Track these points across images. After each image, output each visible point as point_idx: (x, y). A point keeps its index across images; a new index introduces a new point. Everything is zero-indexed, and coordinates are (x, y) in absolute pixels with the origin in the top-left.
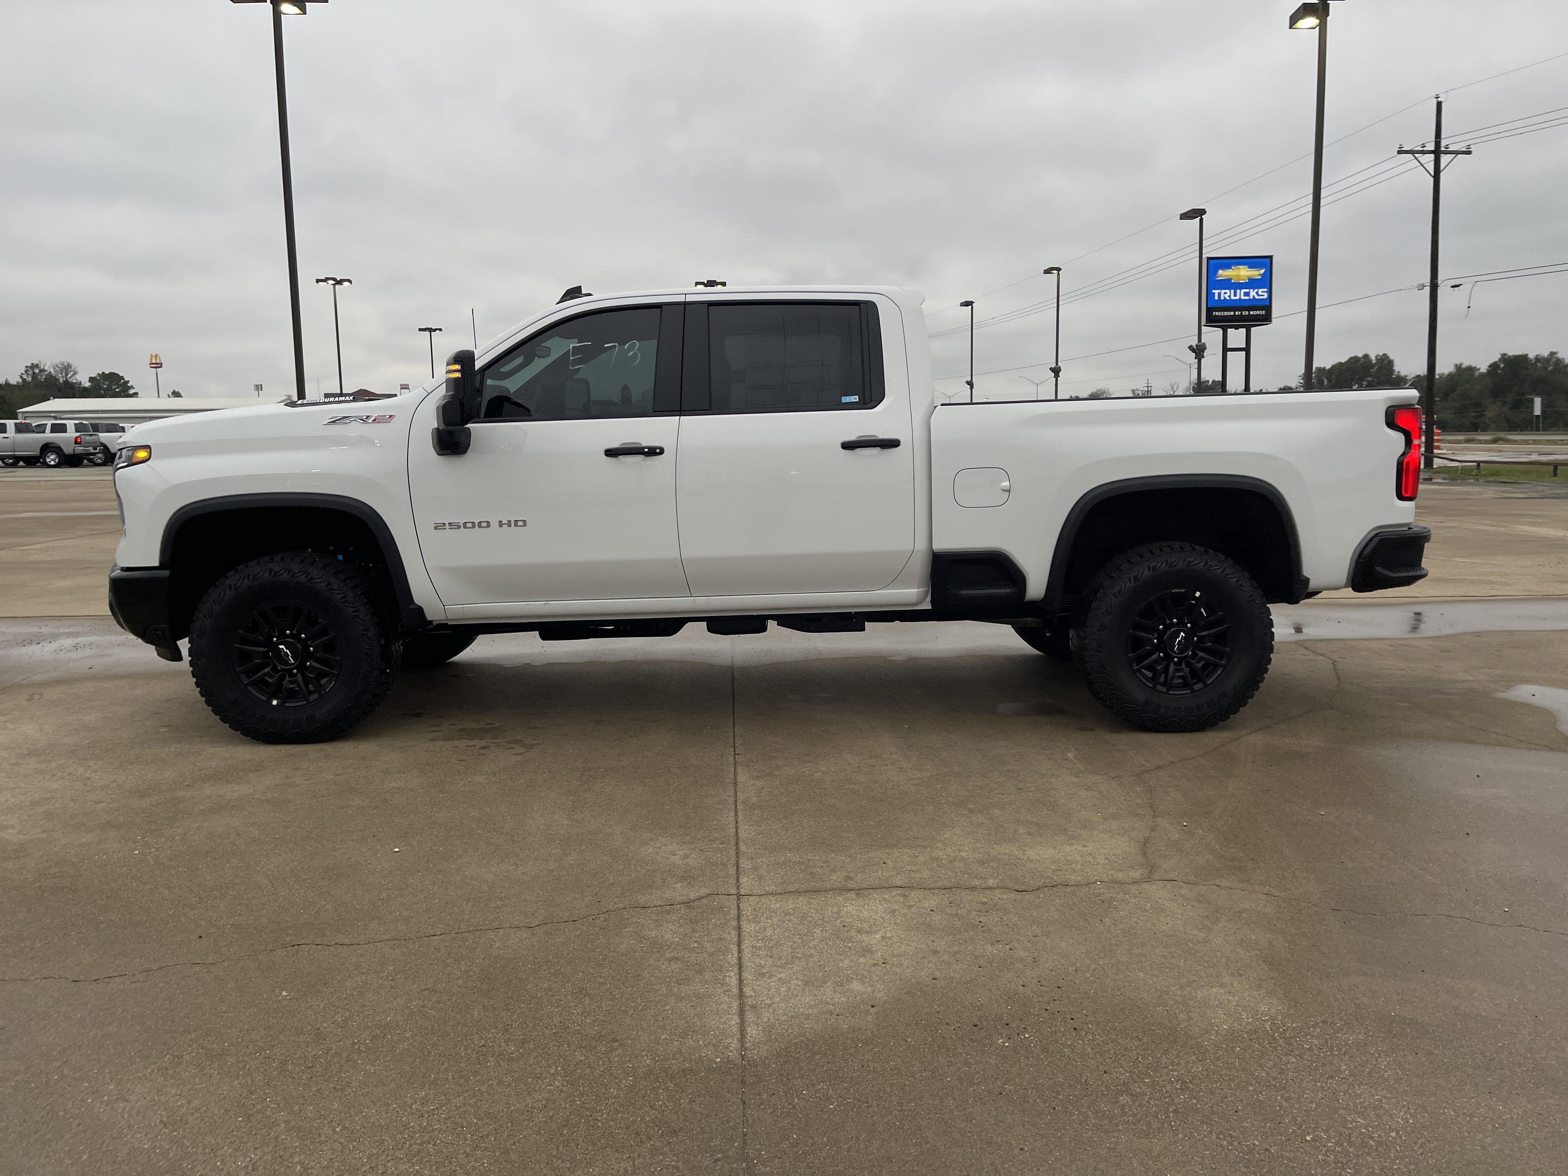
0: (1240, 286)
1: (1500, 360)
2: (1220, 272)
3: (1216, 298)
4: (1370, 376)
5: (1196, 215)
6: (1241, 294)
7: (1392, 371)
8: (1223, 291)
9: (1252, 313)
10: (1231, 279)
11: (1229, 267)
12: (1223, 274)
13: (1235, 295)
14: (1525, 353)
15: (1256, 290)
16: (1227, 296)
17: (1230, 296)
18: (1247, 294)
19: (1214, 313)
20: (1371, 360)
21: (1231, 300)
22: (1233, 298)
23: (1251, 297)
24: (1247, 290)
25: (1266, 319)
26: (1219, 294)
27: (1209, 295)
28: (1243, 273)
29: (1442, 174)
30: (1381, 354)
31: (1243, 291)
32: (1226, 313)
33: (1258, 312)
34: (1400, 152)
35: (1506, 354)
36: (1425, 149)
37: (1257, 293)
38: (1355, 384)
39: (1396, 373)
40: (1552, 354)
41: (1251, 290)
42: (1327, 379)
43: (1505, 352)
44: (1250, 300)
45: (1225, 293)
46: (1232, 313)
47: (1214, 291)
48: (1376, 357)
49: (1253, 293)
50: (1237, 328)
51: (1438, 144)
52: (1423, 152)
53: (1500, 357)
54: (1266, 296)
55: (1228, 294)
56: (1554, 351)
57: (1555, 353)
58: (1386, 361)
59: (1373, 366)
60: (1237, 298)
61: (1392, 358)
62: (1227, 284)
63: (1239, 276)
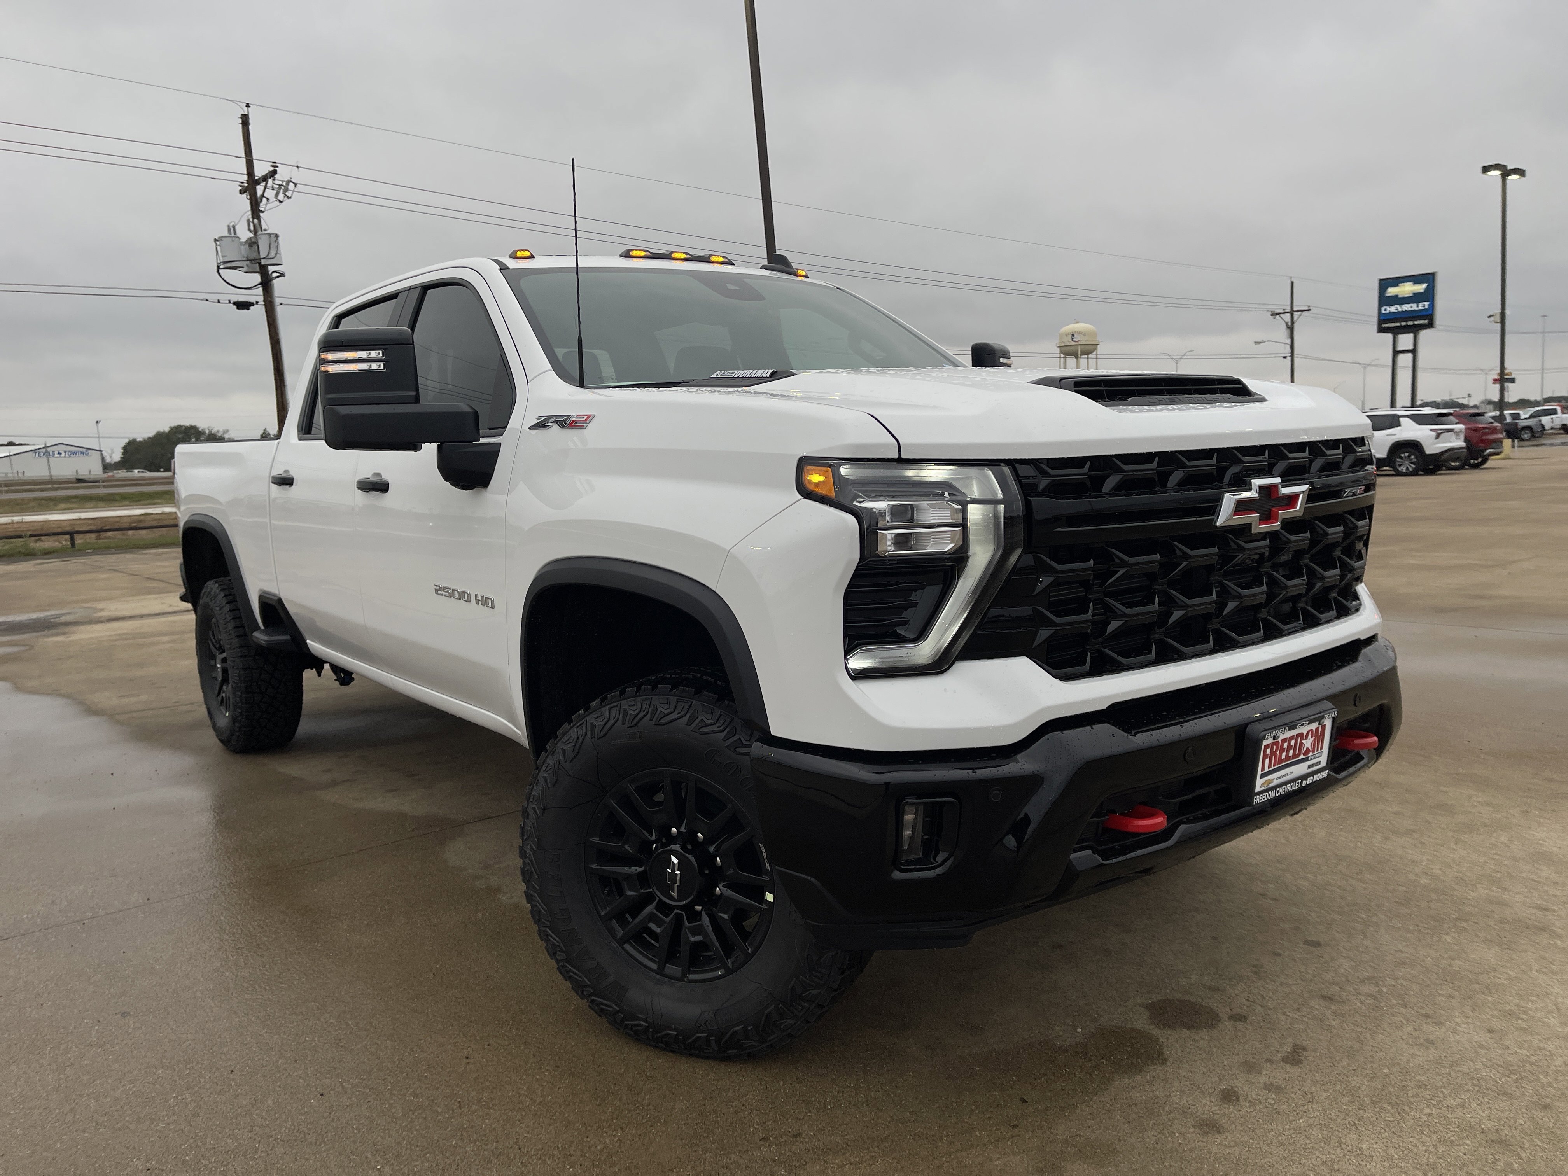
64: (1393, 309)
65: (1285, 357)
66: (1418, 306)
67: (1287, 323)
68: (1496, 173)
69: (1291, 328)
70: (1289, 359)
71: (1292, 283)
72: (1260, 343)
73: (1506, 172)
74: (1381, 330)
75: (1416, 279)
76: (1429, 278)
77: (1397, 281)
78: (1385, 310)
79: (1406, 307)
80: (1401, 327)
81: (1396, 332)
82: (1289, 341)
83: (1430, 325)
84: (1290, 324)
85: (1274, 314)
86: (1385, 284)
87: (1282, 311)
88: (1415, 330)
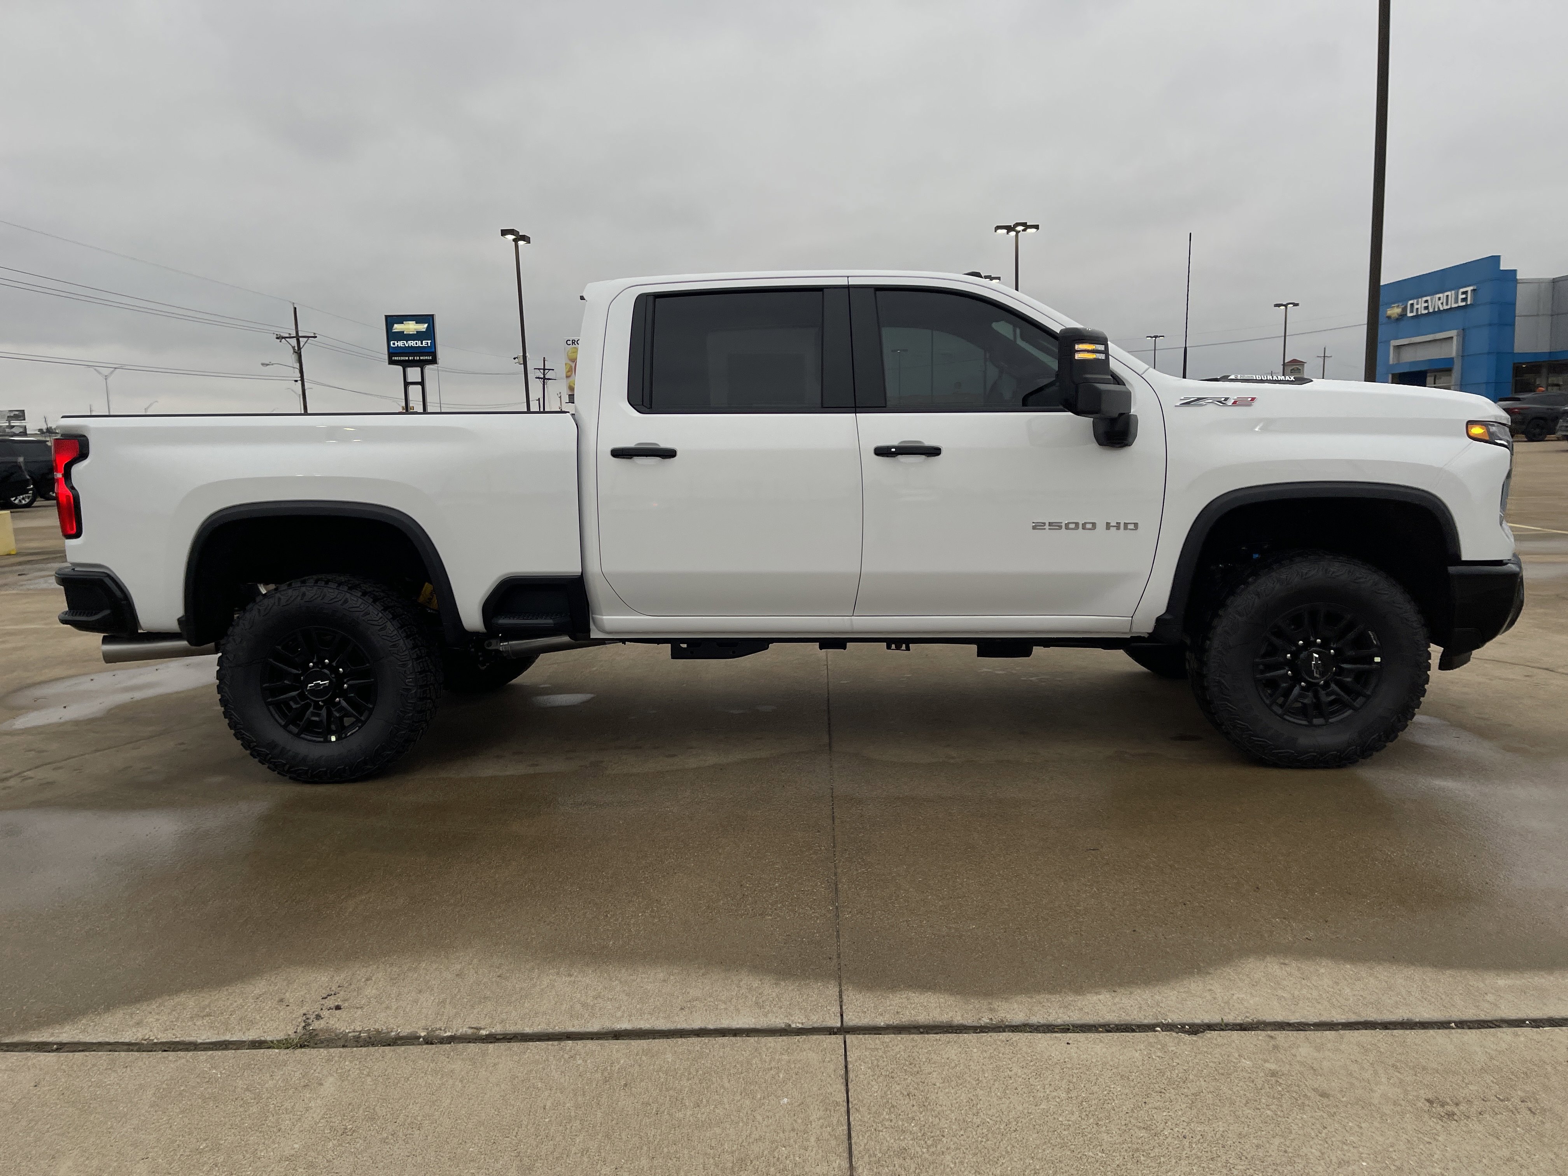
64: (400, 344)
65: (296, 381)
66: (422, 344)
67: (294, 348)
68: (511, 237)
69: (298, 353)
70: (300, 382)
71: (295, 309)
72: (267, 365)
73: (519, 238)
74: (391, 362)
75: (418, 319)
76: (429, 319)
77: (402, 319)
78: (394, 344)
79: (412, 343)
80: (408, 361)
81: (405, 365)
82: (297, 366)
83: (434, 361)
84: (296, 348)
85: (280, 338)
86: (391, 320)
87: (287, 336)
88: (421, 364)
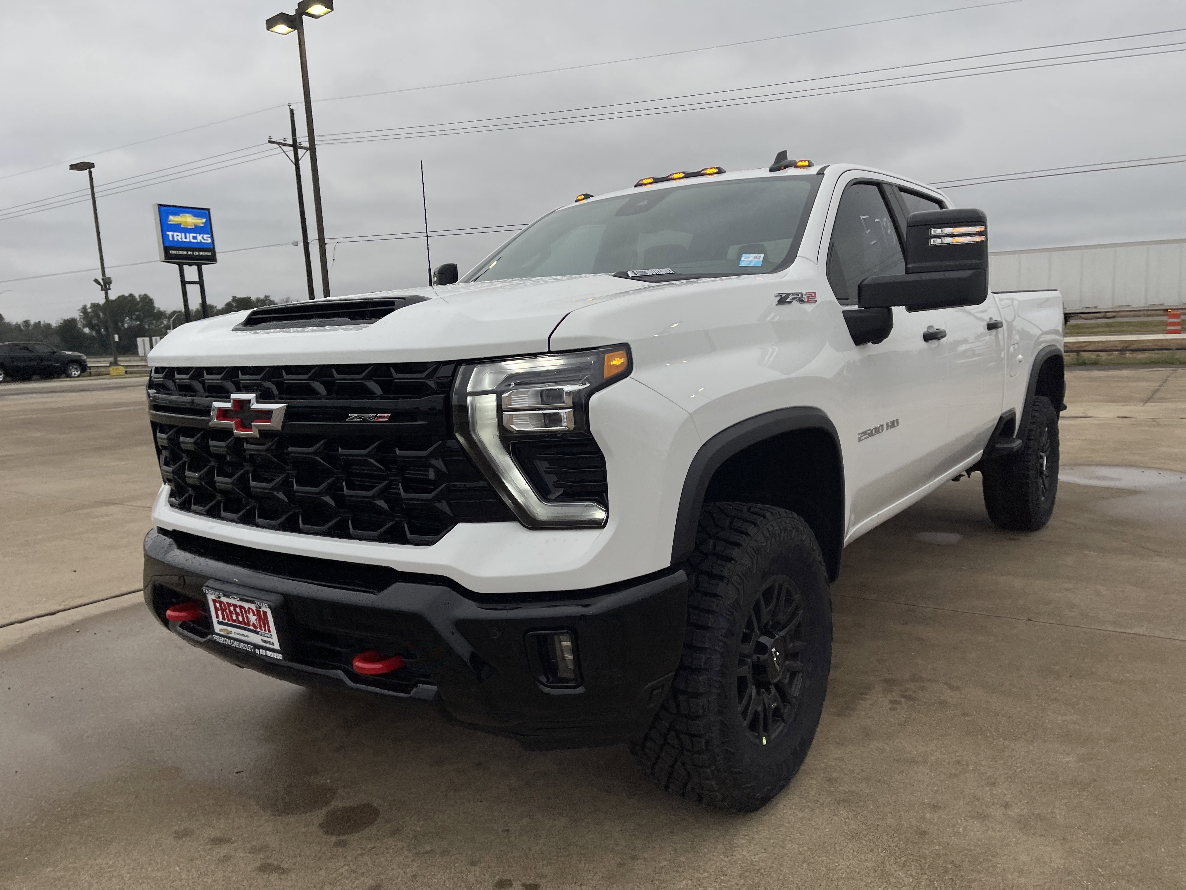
0: (190, 231)
1: (233, 301)
2: (171, 217)
3: (171, 239)
4: (137, 311)
5: (85, 168)
6: (190, 238)
7: (154, 308)
8: (175, 234)
9: (201, 253)
10: (180, 224)
11: (176, 214)
12: (173, 219)
13: (186, 238)
14: (249, 296)
15: (202, 235)
16: (179, 238)
17: (181, 238)
18: (195, 238)
19: (171, 252)
20: (135, 299)
21: (183, 242)
22: (184, 240)
23: (199, 241)
24: (195, 235)
25: (212, 259)
26: (173, 236)
27: (164, 237)
28: (189, 220)
29: (300, 162)
30: (143, 294)
31: (192, 235)
32: (181, 253)
33: (206, 253)
34: (270, 142)
35: (235, 297)
36: (286, 142)
37: (203, 237)
38: (126, 317)
39: (157, 309)
40: (266, 297)
41: (198, 235)
42: (102, 312)
43: (235, 295)
44: (197, 242)
45: (178, 235)
46: (185, 253)
47: (168, 233)
48: (140, 296)
49: (199, 238)
50: (190, 265)
51: (295, 140)
52: (285, 145)
53: (232, 298)
54: (210, 241)
55: (180, 237)
56: (267, 295)
57: (268, 296)
58: (148, 300)
59: (138, 303)
60: (188, 240)
61: (152, 297)
62: (177, 228)
63: (186, 222)
